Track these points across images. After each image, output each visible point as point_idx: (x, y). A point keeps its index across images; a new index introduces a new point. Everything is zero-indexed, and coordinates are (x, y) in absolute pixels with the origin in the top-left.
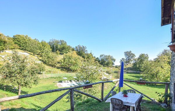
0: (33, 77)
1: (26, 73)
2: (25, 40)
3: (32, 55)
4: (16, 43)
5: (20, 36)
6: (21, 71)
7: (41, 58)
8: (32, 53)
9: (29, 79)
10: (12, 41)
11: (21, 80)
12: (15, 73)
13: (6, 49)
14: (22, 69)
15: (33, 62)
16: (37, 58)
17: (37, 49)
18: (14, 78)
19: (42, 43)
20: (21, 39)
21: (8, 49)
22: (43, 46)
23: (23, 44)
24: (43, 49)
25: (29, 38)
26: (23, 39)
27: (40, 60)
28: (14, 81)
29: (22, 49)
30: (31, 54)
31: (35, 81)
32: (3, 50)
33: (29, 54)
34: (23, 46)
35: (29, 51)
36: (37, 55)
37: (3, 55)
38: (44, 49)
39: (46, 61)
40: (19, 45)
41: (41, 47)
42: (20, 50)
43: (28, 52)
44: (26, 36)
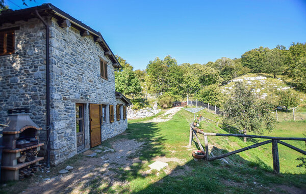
0: (264, 118)
1: (252, 111)
2: (258, 55)
3: (272, 77)
4: (245, 65)
5: (250, 52)
6: (246, 108)
7: (289, 80)
8: (271, 75)
9: (258, 120)
10: (240, 63)
11: (246, 121)
12: (239, 111)
13: (234, 78)
14: (247, 106)
15: (274, 91)
16: (282, 81)
17: (280, 65)
18: (237, 118)
19: (291, 49)
20: (252, 57)
21: (235, 76)
22: (294, 54)
23: (255, 63)
24: (294, 62)
25: (264, 50)
26: (256, 55)
27: (288, 84)
28: (238, 121)
29: (255, 72)
30: (270, 77)
31: (268, 124)
32: (230, 79)
33: (266, 78)
34: (256, 67)
35: (267, 72)
36: (283, 74)
37: (230, 86)
38: (296, 62)
39: (301, 84)
40: (250, 66)
41: (289, 59)
42: (252, 74)
43: (264, 74)
44: (259, 48)
